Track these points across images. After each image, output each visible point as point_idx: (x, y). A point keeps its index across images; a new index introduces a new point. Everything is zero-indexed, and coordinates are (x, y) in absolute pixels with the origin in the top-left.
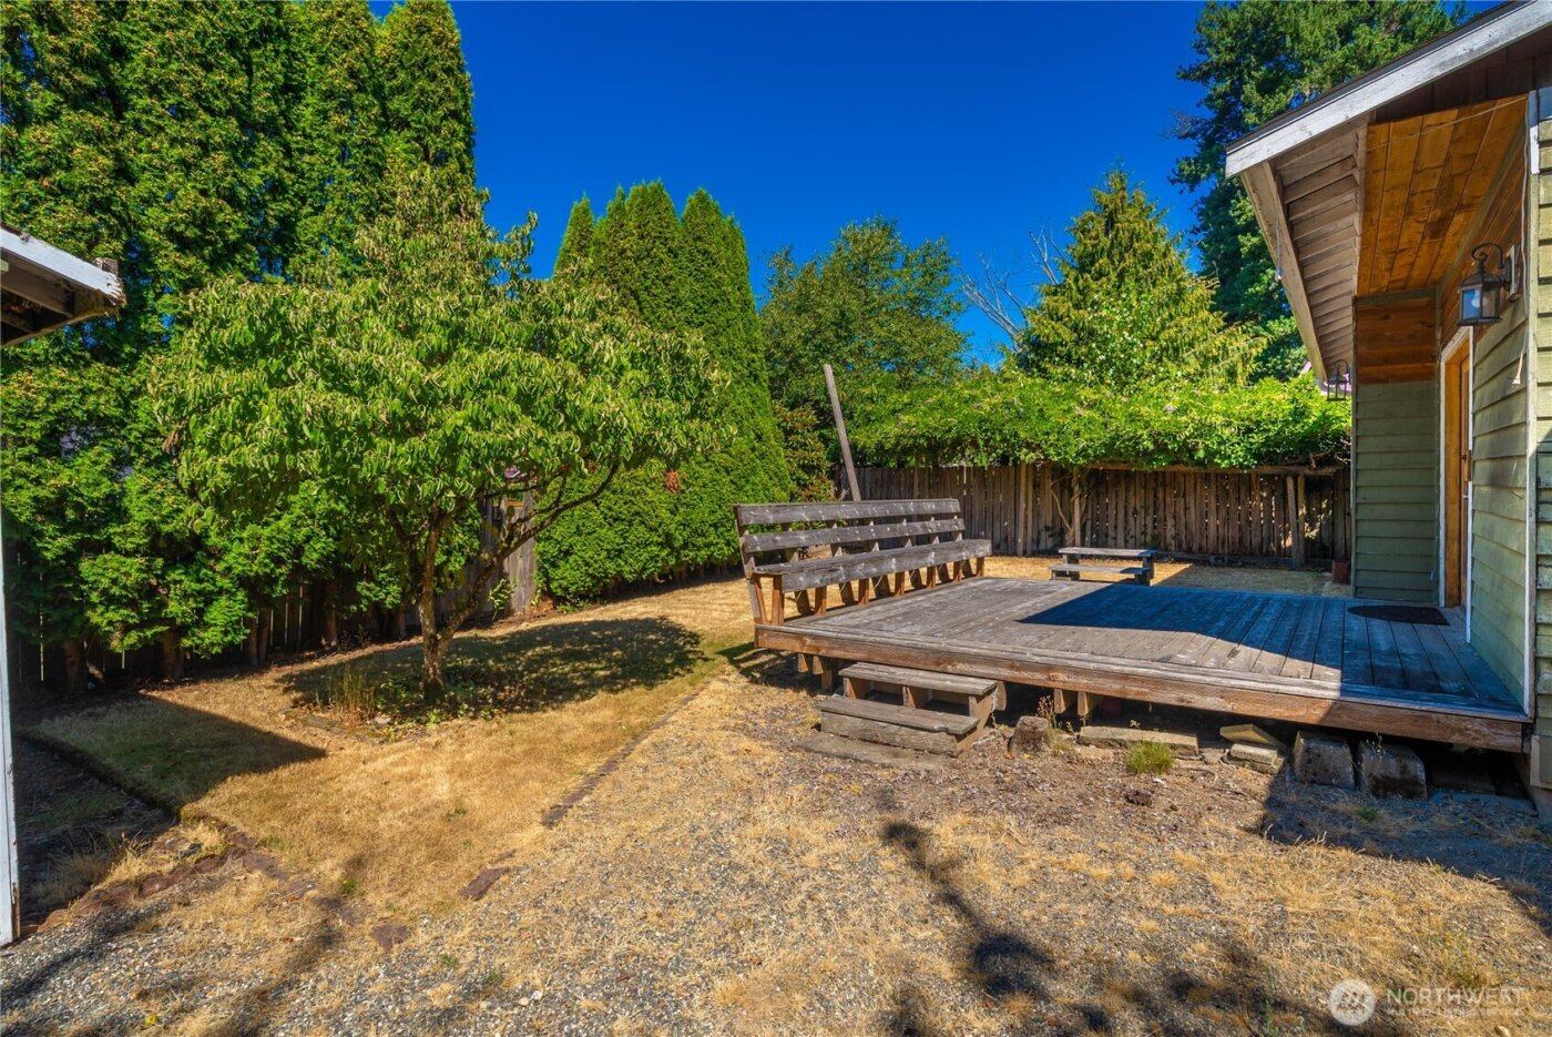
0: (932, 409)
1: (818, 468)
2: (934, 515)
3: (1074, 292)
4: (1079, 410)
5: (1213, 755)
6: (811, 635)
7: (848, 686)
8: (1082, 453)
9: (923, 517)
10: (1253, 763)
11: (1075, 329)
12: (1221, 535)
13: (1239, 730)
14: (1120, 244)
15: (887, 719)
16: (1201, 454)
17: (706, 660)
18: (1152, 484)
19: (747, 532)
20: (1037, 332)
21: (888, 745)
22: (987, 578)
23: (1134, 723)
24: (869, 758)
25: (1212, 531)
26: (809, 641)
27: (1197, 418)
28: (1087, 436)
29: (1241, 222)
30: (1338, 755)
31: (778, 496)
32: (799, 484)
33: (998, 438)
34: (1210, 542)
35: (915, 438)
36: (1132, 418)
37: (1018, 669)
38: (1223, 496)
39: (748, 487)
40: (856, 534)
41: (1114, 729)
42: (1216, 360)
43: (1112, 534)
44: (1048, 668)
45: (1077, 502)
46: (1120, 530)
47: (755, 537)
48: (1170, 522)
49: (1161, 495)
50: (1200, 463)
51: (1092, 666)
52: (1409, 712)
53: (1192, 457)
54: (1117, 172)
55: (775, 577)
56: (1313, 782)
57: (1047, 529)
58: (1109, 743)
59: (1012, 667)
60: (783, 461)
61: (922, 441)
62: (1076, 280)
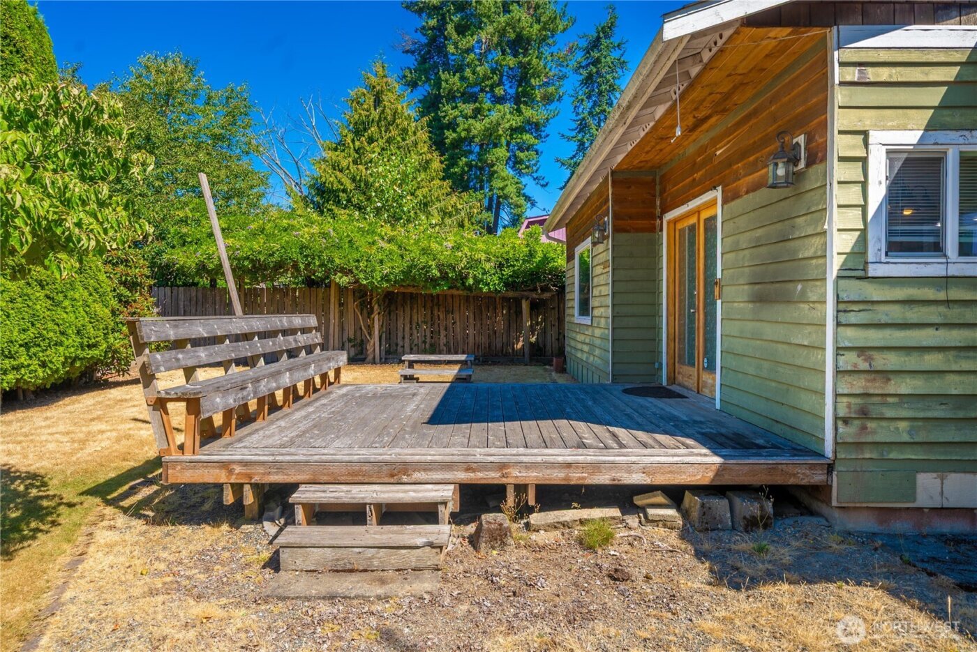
0: (254, 235)
1: (140, 285)
2: (300, 329)
3: (352, 151)
4: (381, 244)
5: (632, 521)
6: (240, 463)
7: (300, 514)
8: (385, 278)
9: (293, 332)
10: (663, 522)
11: (353, 180)
12: (477, 342)
13: (649, 497)
14: (385, 118)
15: (363, 543)
16: (471, 281)
17: (71, 505)
18: (429, 304)
19: (147, 351)
20: (323, 179)
21: (365, 571)
22: (346, 385)
23: (575, 505)
24: (360, 592)
25: (471, 340)
26: (238, 469)
27: (469, 254)
28: (390, 264)
29: (445, 121)
30: (720, 505)
31: (100, 313)
32: (120, 301)
33: (317, 263)
34: (470, 347)
35: (239, 260)
36: (425, 251)
37: (474, 471)
38: (478, 314)
39: (66, 303)
40: (245, 350)
41: (556, 513)
42: (450, 215)
43: (401, 343)
44: (502, 466)
45: (376, 318)
46: (407, 340)
47: (158, 356)
48: (443, 333)
49: (436, 312)
50: (469, 288)
51: (539, 459)
52: (766, 466)
53: (463, 284)
54: (380, 62)
55: (188, 401)
56: (707, 529)
57: (350, 340)
58: (553, 527)
59: (468, 469)
60: (103, 277)
61: (246, 263)
62: (353, 141)
